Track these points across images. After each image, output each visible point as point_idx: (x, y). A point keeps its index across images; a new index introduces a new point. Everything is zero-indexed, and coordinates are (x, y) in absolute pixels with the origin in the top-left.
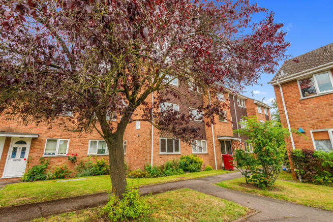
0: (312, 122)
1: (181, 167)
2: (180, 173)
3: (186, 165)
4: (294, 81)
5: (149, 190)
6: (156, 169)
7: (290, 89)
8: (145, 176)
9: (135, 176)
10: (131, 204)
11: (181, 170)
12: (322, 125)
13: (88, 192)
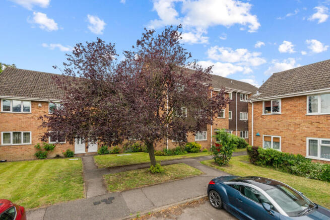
0: (264, 130)
1: (186, 150)
2: (185, 154)
3: (189, 149)
4: (262, 102)
5: (165, 163)
6: (170, 151)
7: (258, 106)
8: (163, 155)
9: (158, 155)
10: (158, 168)
11: (186, 152)
12: (269, 133)
13: (137, 162)
